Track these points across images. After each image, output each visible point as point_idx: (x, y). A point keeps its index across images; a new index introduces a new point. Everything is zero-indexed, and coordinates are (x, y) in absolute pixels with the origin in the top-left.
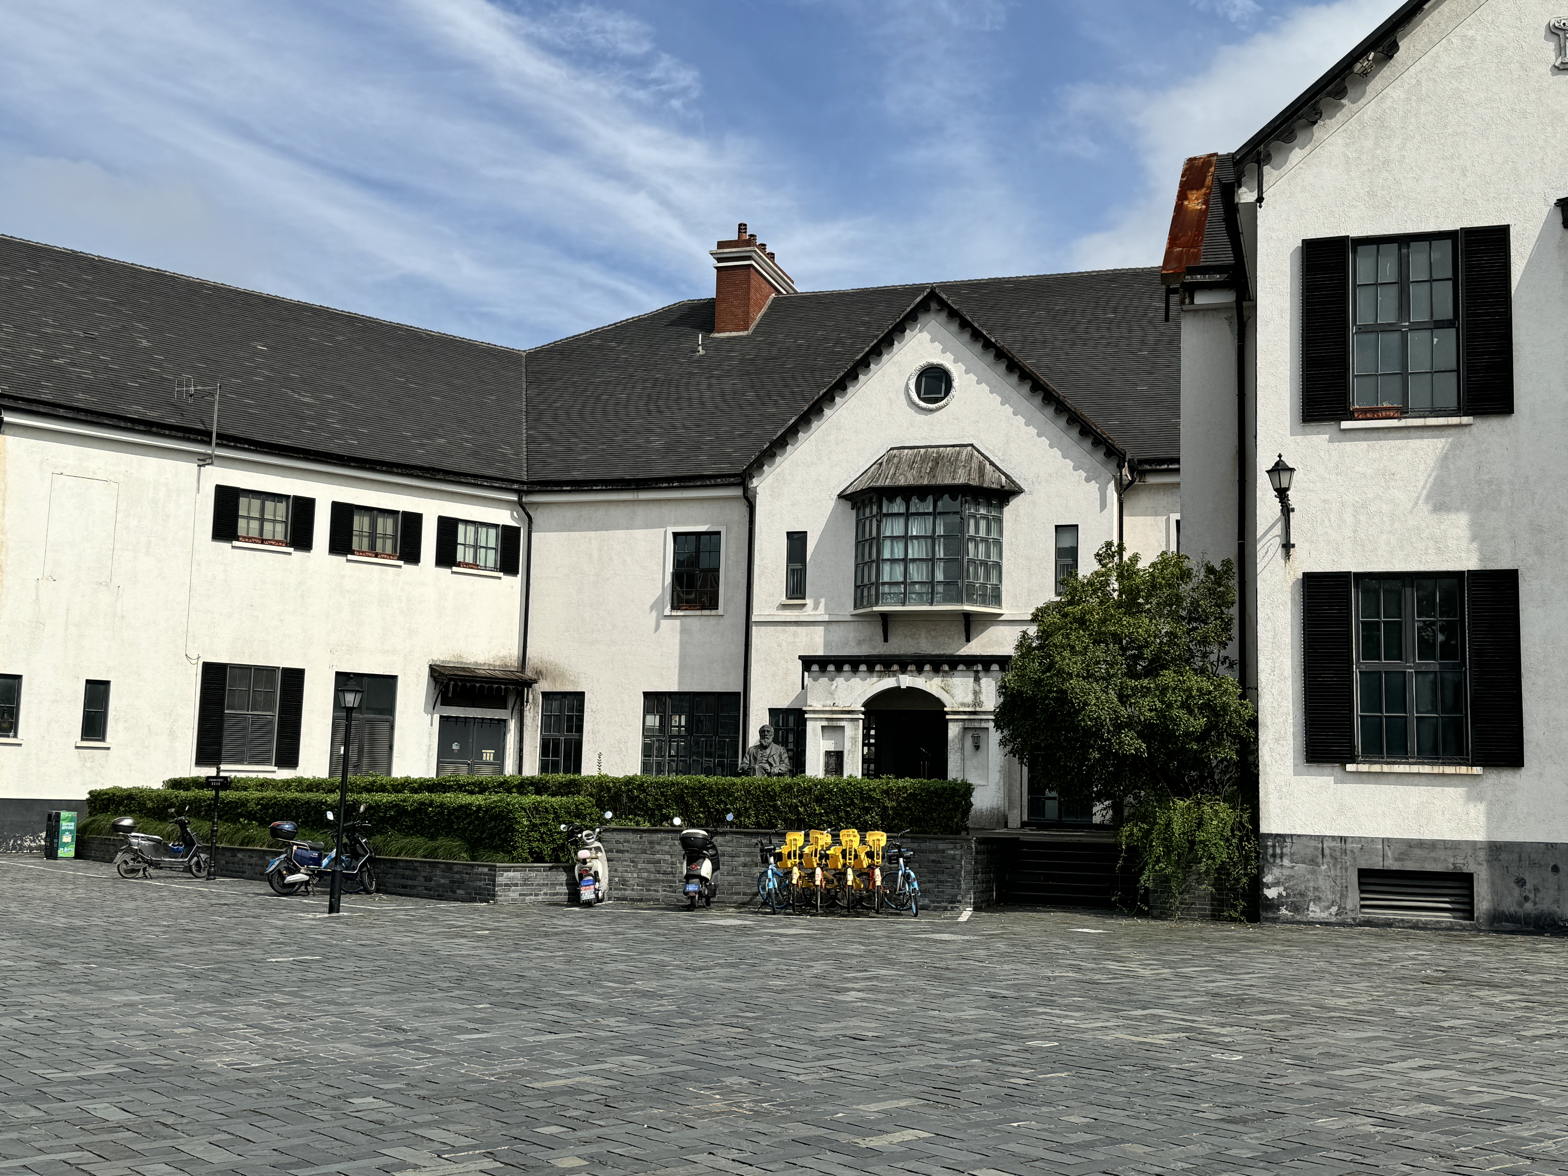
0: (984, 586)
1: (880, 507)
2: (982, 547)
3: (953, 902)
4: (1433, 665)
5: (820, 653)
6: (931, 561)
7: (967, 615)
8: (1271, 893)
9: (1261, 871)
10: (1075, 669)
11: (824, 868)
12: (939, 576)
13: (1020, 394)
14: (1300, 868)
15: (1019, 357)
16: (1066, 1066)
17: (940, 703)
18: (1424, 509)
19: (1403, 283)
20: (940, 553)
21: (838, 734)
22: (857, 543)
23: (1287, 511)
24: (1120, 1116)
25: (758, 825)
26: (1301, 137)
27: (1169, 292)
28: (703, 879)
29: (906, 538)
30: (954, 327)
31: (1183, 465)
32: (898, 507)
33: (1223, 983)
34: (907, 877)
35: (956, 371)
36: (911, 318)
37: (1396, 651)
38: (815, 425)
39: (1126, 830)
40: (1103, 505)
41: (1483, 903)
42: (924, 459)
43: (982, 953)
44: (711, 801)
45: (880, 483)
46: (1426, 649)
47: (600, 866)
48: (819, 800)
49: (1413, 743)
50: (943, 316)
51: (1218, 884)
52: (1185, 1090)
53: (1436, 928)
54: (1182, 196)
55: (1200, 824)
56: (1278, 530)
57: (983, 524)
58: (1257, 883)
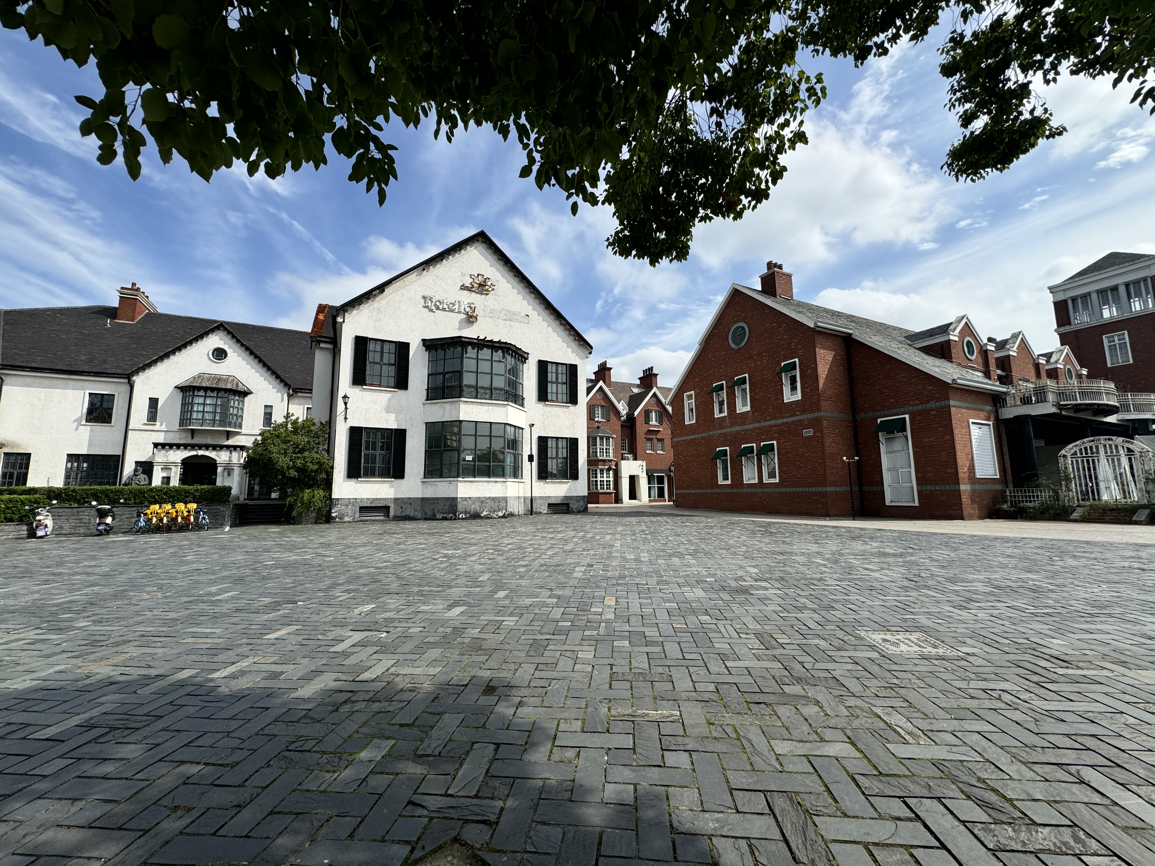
0: (235, 423)
1: (194, 393)
2: (235, 410)
3: (222, 525)
4: (383, 452)
5: (162, 441)
6: (215, 413)
7: (228, 432)
8: (334, 515)
9: (330, 509)
10: (275, 451)
11: (167, 517)
12: (218, 418)
13: (254, 363)
14: (343, 507)
15: (254, 350)
16: (279, 568)
17: (215, 460)
18: (384, 412)
19: (382, 352)
20: (218, 410)
21: (168, 471)
22: (182, 404)
23: (346, 408)
24: (302, 578)
25: (135, 503)
26: (356, 307)
27: (312, 341)
28: (107, 524)
29: (204, 404)
30: (230, 337)
31: (313, 392)
32: (202, 393)
33: (322, 540)
34: (204, 518)
35: (229, 351)
36: (212, 331)
37: (374, 449)
38: (165, 361)
39: (289, 499)
40: (282, 400)
41: (392, 514)
42: (214, 379)
43: (238, 540)
44: (111, 495)
45: (194, 384)
46: (382, 449)
47: (49, 522)
48: (165, 494)
49: (377, 473)
50: (225, 333)
51: (318, 513)
52: (320, 568)
53: (379, 521)
54: (317, 314)
55: (313, 497)
56: (343, 414)
57: (236, 402)
58: (329, 512)
